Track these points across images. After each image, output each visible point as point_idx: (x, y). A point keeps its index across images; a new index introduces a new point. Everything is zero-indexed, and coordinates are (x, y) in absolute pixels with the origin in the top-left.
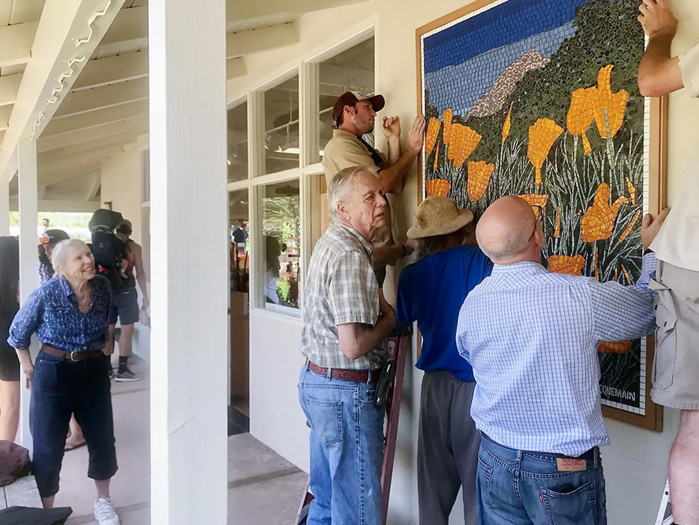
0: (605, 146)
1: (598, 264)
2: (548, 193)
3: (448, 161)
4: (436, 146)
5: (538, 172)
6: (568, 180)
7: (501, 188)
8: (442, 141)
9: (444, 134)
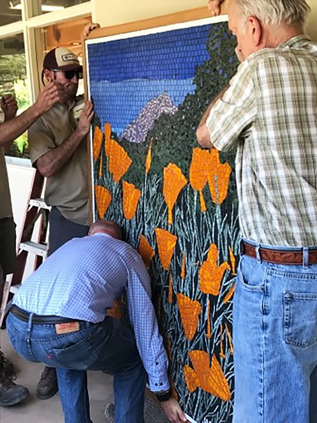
0: (215, 210)
1: (210, 315)
2: (177, 235)
3: (109, 173)
4: (100, 154)
5: (170, 212)
6: (190, 230)
7: (145, 215)
8: (104, 152)
9: (106, 146)
